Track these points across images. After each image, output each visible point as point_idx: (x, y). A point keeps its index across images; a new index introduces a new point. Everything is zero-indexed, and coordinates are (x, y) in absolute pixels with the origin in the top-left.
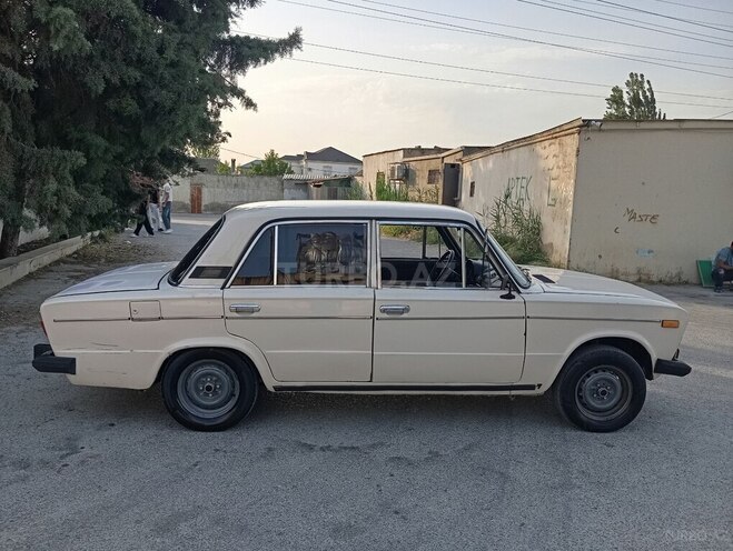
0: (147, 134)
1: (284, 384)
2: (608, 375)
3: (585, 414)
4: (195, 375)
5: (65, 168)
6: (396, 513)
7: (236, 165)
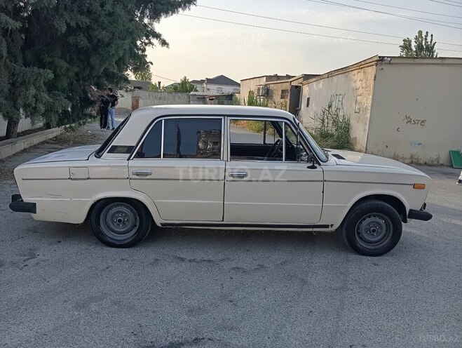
0: (94, 60)
1: (167, 222)
2: (377, 219)
3: (361, 244)
4: (111, 212)
5: (40, 80)
6: (231, 301)
7: (161, 85)
